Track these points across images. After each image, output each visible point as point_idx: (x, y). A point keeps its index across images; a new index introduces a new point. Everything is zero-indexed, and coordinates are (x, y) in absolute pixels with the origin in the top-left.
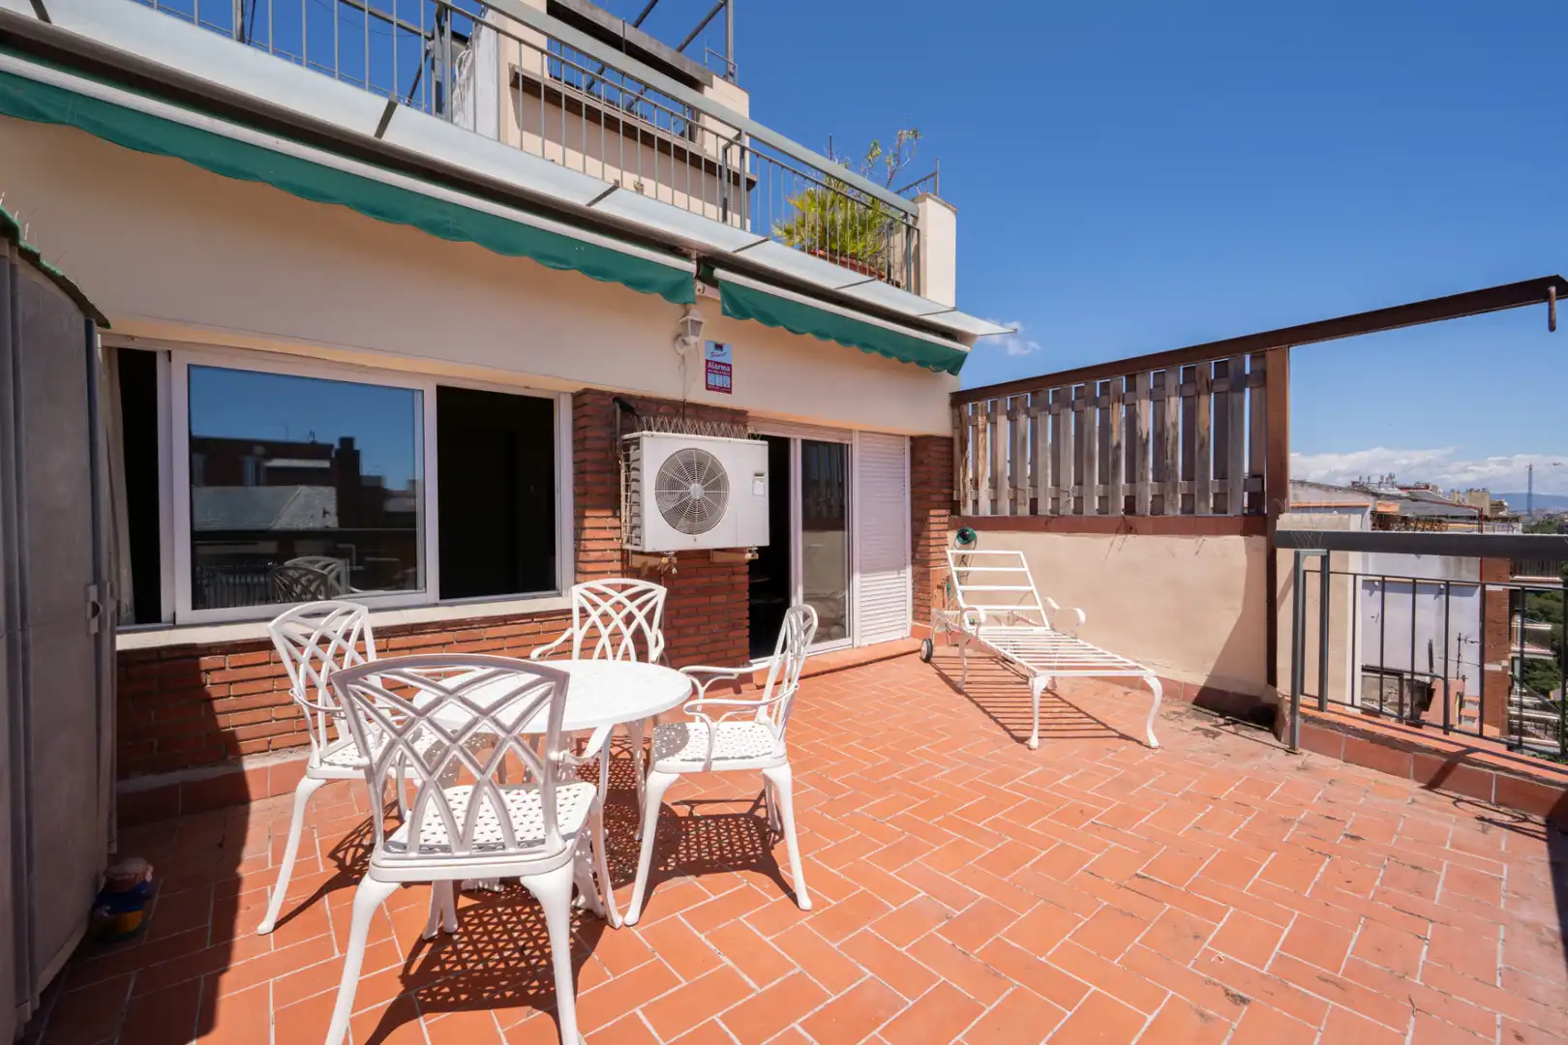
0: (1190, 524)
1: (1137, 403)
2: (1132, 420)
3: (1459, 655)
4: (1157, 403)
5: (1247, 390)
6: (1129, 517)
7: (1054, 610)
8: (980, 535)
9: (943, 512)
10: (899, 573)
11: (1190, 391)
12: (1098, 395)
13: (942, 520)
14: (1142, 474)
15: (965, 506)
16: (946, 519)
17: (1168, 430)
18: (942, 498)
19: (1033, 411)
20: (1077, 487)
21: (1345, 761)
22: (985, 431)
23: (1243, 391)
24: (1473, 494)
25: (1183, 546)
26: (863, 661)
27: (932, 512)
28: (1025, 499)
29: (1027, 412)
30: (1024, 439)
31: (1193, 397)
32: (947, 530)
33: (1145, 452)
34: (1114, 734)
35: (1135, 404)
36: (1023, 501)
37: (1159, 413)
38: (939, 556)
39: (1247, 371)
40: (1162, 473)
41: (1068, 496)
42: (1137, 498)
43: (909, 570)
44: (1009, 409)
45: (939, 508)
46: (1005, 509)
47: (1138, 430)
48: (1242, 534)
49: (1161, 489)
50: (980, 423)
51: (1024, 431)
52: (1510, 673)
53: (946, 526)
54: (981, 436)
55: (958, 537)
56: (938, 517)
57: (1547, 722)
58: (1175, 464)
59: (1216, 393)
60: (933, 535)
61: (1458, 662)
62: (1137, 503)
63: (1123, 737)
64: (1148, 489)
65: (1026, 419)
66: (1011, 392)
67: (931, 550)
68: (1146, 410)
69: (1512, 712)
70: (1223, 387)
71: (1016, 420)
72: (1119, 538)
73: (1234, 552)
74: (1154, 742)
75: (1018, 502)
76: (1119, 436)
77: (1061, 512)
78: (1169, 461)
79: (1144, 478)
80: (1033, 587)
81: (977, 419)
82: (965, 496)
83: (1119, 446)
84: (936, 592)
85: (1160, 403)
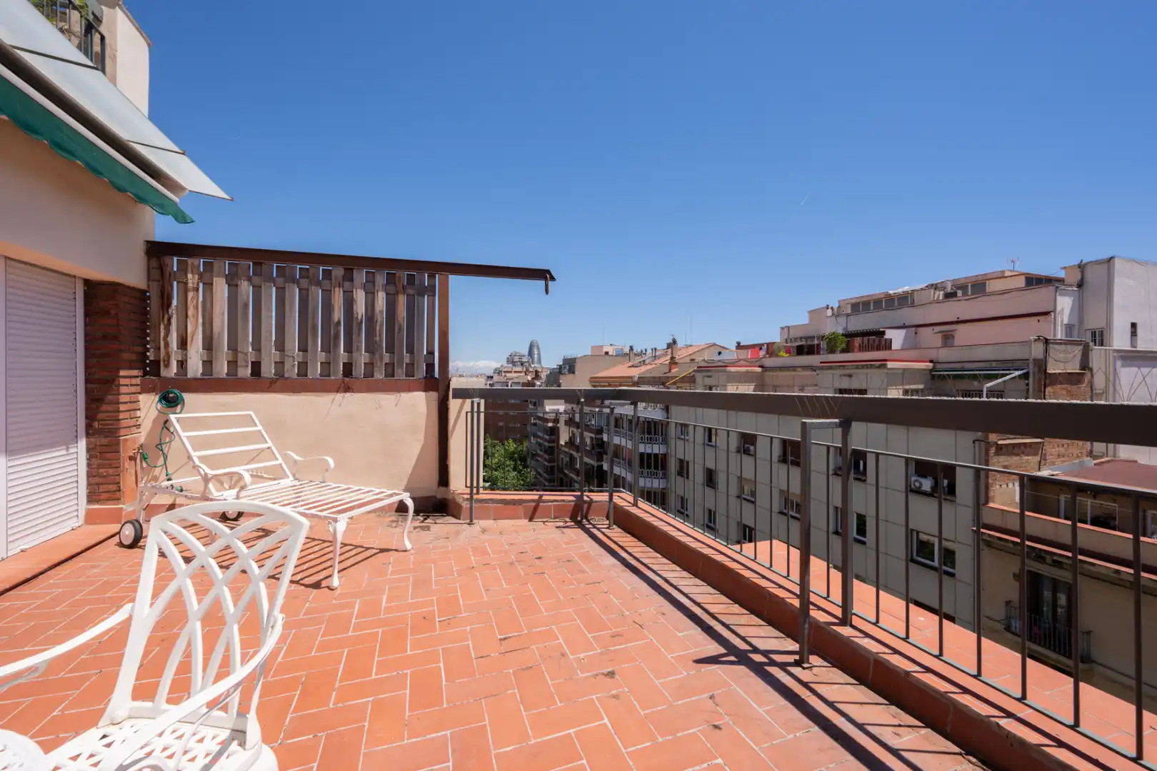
0: (391, 385)
1: (354, 290)
2: (349, 303)
4: (368, 295)
5: (426, 296)
6: (347, 379)
7: (295, 461)
8: (188, 397)
9: (135, 372)
10: (67, 449)
11: (391, 289)
12: (321, 279)
13: (134, 381)
14: (358, 346)
15: (167, 365)
16: (138, 381)
17: (377, 316)
18: (134, 357)
19: (256, 280)
20: (301, 353)
21: (494, 520)
22: (197, 289)
23: (424, 297)
25: (387, 399)
26: (29, 576)
27: (122, 373)
28: (247, 362)
29: (249, 279)
30: (246, 305)
31: (395, 294)
32: (140, 393)
33: (360, 329)
34: (374, 551)
35: (353, 292)
36: (244, 364)
37: (369, 301)
38: (132, 422)
39: (426, 285)
40: (371, 348)
41: (294, 361)
42: (354, 365)
43: (82, 444)
44: (227, 273)
45: (131, 368)
46: (222, 369)
47: (355, 313)
48: (423, 391)
49: (372, 358)
50: (190, 281)
51: (245, 297)
53: (138, 389)
54: (190, 295)
55: (160, 401)
56: (129, 378)
58: (381, 341)
59: (407, 295)
60: (123, 398)
62: (353, 368)
63: (382, 551)
64: (362, 358)
65: (249, 286)
66: (228, 257)
67: (121, 416)
68: (360, 297)
70: (411, 291)
71: (237, 285)
72: (339, 396)
73: (418, 404)
74: (408, 545)
75: (239, 364)
76: (338, 314)
77: (286, 375)
78: (378, 338)
79: (359, 349)
80: (270, 444)
81: (187, 276)
82: (168, 355)
83: (339, 322)
84: (128, 465)
85: (371, 295)
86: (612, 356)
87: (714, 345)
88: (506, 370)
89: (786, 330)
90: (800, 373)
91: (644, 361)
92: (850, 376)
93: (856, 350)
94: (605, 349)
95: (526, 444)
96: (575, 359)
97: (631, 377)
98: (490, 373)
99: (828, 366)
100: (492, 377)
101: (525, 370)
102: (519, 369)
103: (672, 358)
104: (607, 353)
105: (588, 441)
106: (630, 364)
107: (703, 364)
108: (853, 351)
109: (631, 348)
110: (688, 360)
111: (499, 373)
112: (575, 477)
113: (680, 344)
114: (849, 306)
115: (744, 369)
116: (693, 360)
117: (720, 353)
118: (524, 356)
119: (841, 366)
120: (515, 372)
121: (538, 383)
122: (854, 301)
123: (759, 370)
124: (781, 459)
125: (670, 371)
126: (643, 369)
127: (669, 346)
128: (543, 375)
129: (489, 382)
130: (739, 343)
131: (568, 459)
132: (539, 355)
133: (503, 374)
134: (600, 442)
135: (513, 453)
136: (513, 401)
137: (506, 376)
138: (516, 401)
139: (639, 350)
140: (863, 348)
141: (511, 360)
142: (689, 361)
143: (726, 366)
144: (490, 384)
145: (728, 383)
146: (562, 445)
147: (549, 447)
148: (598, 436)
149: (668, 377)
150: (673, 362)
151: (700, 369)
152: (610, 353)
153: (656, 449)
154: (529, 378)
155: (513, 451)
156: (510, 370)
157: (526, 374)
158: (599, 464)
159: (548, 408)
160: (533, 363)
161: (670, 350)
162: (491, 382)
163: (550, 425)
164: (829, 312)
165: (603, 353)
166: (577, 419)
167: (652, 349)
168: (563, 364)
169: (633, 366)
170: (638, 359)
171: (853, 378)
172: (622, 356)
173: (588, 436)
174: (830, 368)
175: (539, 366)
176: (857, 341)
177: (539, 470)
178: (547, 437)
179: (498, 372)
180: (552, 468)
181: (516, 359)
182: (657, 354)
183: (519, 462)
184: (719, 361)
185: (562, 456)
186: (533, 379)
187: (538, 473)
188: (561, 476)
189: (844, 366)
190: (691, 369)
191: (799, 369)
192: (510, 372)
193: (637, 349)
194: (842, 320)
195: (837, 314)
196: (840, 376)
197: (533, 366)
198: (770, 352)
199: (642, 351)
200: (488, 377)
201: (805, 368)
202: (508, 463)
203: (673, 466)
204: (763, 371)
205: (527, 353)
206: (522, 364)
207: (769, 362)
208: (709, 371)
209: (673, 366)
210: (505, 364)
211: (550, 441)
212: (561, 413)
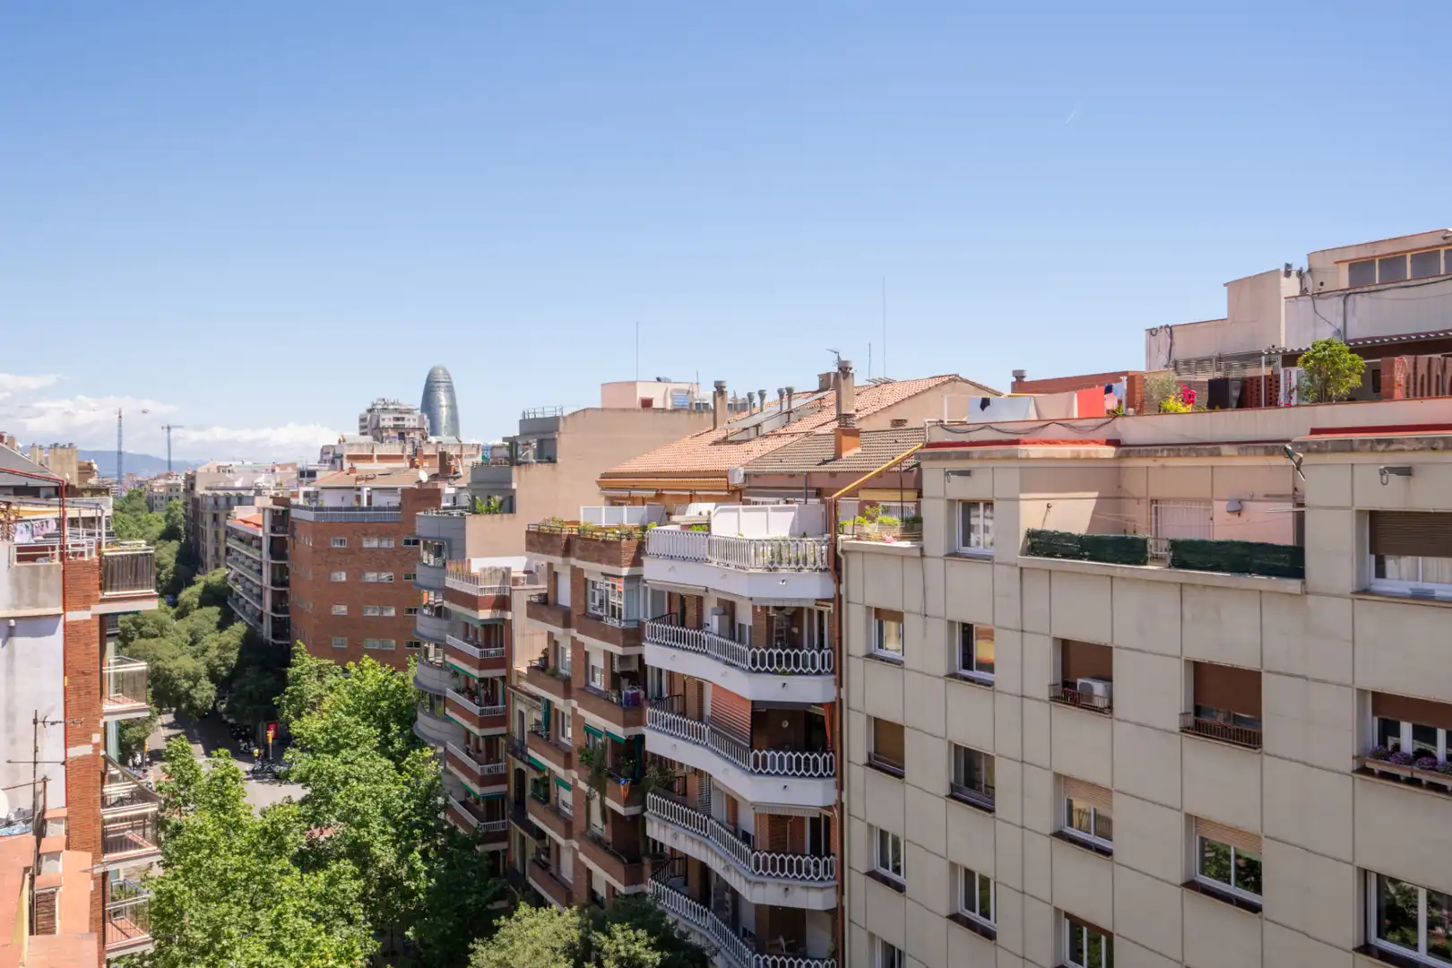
3: (36, 751)
24: (59, 451)
52: (102, 753)
57: (144, 816)
61: (35, 763)
69: (106, 817)
86: (664, 410)
87: (954, 379)
88: (354, 452)
89: (1163, 338)
90: (1231, 460)
91: (757, 426)
92: (1406, 472)
93: (1398, 392)
94: (642, 392)
95: (414, 670)
96: (556, 419)
97: (724, 474)
98: (312, 461)
99: (1341, 441)
100: (312, 474)
101: (409, 450)
102: (394, 448)
103: (843, 418)
104: (647, 403)
105: (598, 661)
106: (718, 434)
107: (939, 436)
108: (1390, 397)
109: (720, 389)
110: (884, 423)
111: (333, 462)
112: (560, 771)
113: (859, 379)
114: (1345, 269)
115: (1066, 451)
116: (898, 423)
117: (985, 403)
118: (409, 411)
119: (1379, 441)
120: (381, 458)
121: (448, 490)
122: (1352, 255)
123: (1108, 452)
124: (1190, 721)
125: (838, 456)
126: (757, 448)
127: (826, 382)
128: (464, 468)
129: (303, 489)
130: (1019, 376)
131: (540, 717)
132: (453, 407)
133: (347, 465)
134: (634, 667)
135: (377, 696)
136: (375, 544)
137: (352, 470)
138: (385, 544)
139: (742, 395)
140: (1420, 388)
141: (371, 426)
142: (888, 427)
143: (1017, 442)
144: (306, 495)
145: (1023, 491)
146: (520, 676)
147: (482, 680)
148: (632, 651)
149: (833, 474)
150: (846, 428)
151: (935, 450)
152: (656, 404)
153: (808, 690)
154: (424, 476)
155: (375, 693)
156: (366, 452)
157: (413, 465)
158: (633, 731)
159: (477, 565)
160: (434, 433)
161: (830, 395)
162: (311, 489)
163: (485, 614)
164: (1291, 286)
165: (638, 404)
166: (565, 598)
167: (780, 392)
168: (524, 434)
169: (725, 441)
170: (743, 421)
171: (1413, 480)
172: (690, 411)
173: (597, 649)
174: (1349, 448)
175: (453, 440)
176: (1401, 368)
177: (452, 747)
178: (475, 652)
179: (333, 457)
180: (491, 741)
181: (387, 421)
182: (795, 405)
183: (395, 728)
184: (986, 426)
185: (519, 707)
186: (434, 477)
187: (448, 756)
188: (520, 765)
189: (1390, 442)
190: (906, 450)
191: (1225, 449)
192: (369, 458)
193: (736, 391)
194: (1332, 308)
195: (1312, 288)
196: (1382, 473)
197: (433, 439)
198: (1138, 397)
199: (750, 395)
200: (302, 474)
201: (1245, 445)
202: (363, 730)
203: (857, 742)
204: (1119, 457)
205: (419, 405)
206: (402, 436)
207: (1135, 428)
208: (967, 456)
209: (846, 440)
210: (353, 433)
211: (483, 665)
212: (516, 581)
